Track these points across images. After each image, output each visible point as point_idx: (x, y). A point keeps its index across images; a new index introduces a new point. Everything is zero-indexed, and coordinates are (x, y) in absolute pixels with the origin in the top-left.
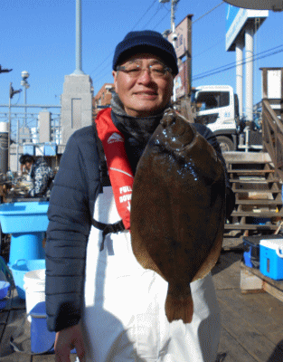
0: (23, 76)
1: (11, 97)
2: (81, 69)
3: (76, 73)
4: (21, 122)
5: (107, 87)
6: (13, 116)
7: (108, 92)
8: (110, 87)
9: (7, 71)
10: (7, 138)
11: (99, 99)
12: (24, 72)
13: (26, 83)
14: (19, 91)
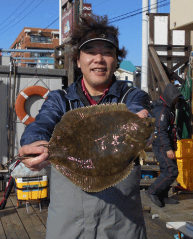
5: (26, 30)
7: (27, 36)
8: (29, 31)
11: (19, 42)
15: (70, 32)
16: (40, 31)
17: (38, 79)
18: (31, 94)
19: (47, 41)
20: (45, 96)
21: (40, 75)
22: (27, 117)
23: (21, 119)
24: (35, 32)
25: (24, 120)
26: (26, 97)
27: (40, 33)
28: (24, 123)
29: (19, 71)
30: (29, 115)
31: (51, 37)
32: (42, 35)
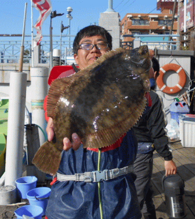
0: (68, 10)
1: (62, 32)
2: (112, 8)
3: (109, 11)
4: (68, 48)
5: (128, 16)
6: (62, 43)
7: (129, 20)
8: (131, 16)
9: (60, 15)
10: (59, 61)
11: (123, 25)
12: (69, 8)
13: (70, 15)
14: (67, 28)
15: (191, 21)
16: (140, 16)
17: (173, 58)
18: (168, 69)
19: (145, 23)
20: (178, 71)
21: (174, 56)
22: (164, 86)
23: (160, 88)
24: (135, 17)
25: (162, 89)
26: (164, 71)
27: (140, 18)
28: (162, 91)
29: (159, 53)
30: (166, 85)
31: (148, 20)
32: (141, 19)
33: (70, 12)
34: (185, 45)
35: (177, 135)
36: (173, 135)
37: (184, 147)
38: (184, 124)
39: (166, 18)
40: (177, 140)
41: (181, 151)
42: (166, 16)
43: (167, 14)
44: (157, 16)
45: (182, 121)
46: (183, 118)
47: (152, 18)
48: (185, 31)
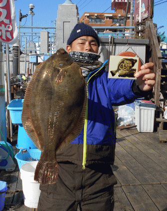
0: (30, 7)
1: (20, 20)
3: (67, 3)
5: (86, 15)
7: (87, 19)
8: (88, 15)
10: (18, 50)
12: (31, 5)
13: (33, 12)
14: (26, 16)
15: (145, 12)
16: (96, 15)
17: (129, 47)
19: (100, 21)
21: (129, 44)
24: (92, 16)
27: (96, 16)
29: (116, 41)
31: (104, 19)
32: (98, 17)
33: (32, 9)
34: (140, 35)
35: (132, 120)
36: (129, 120)
37: (140, 132)
38: (140, 110)
39: (119, 17)
40: (132, 126)
41: (137, 136)
42: (120, 15)
43: (120, 13)
44: (111, 15)
45: (138, 107)
46: (139, 104)
47: (107, 17)
48: (140, 21)
